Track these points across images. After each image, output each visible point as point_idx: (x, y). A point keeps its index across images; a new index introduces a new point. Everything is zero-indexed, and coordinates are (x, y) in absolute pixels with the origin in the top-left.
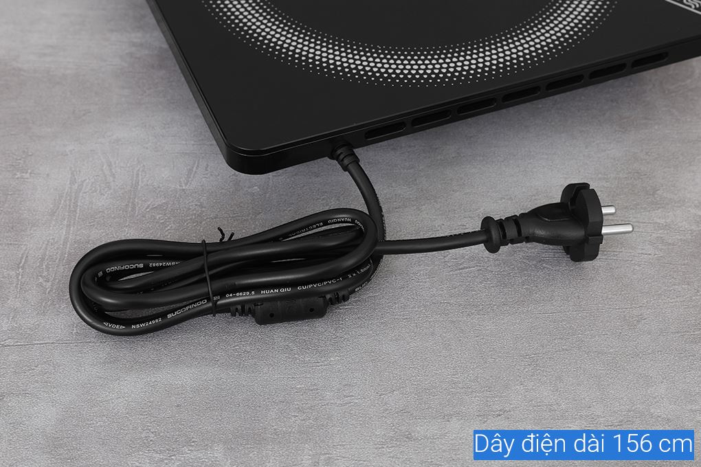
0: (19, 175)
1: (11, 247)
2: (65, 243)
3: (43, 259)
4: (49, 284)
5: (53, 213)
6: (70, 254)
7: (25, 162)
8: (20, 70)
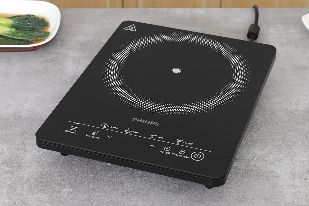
0: (20, 151)
1: (18, 174)
2: (36, 172)
3: (29, 178)
4: (31, 185)
5: (32, 163)
6: (37, 176)
7: (22, 147)
8: (21, 116)
